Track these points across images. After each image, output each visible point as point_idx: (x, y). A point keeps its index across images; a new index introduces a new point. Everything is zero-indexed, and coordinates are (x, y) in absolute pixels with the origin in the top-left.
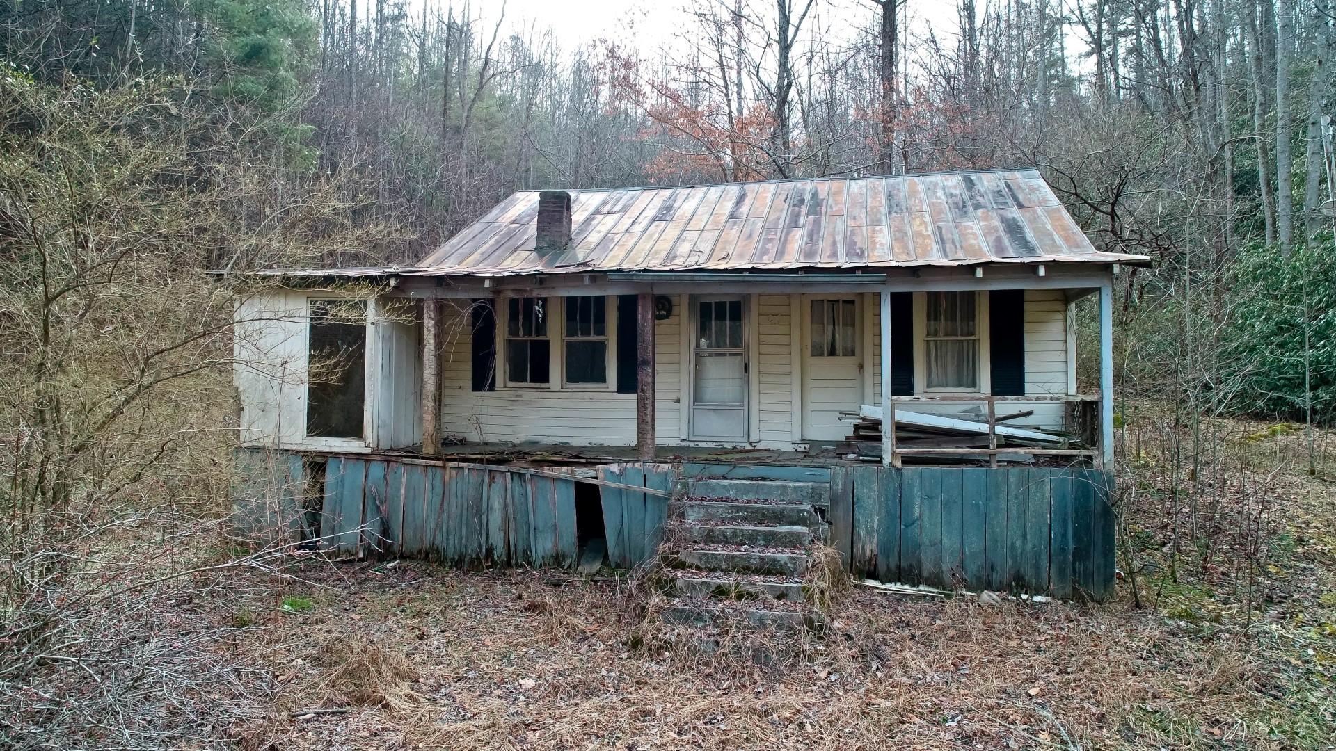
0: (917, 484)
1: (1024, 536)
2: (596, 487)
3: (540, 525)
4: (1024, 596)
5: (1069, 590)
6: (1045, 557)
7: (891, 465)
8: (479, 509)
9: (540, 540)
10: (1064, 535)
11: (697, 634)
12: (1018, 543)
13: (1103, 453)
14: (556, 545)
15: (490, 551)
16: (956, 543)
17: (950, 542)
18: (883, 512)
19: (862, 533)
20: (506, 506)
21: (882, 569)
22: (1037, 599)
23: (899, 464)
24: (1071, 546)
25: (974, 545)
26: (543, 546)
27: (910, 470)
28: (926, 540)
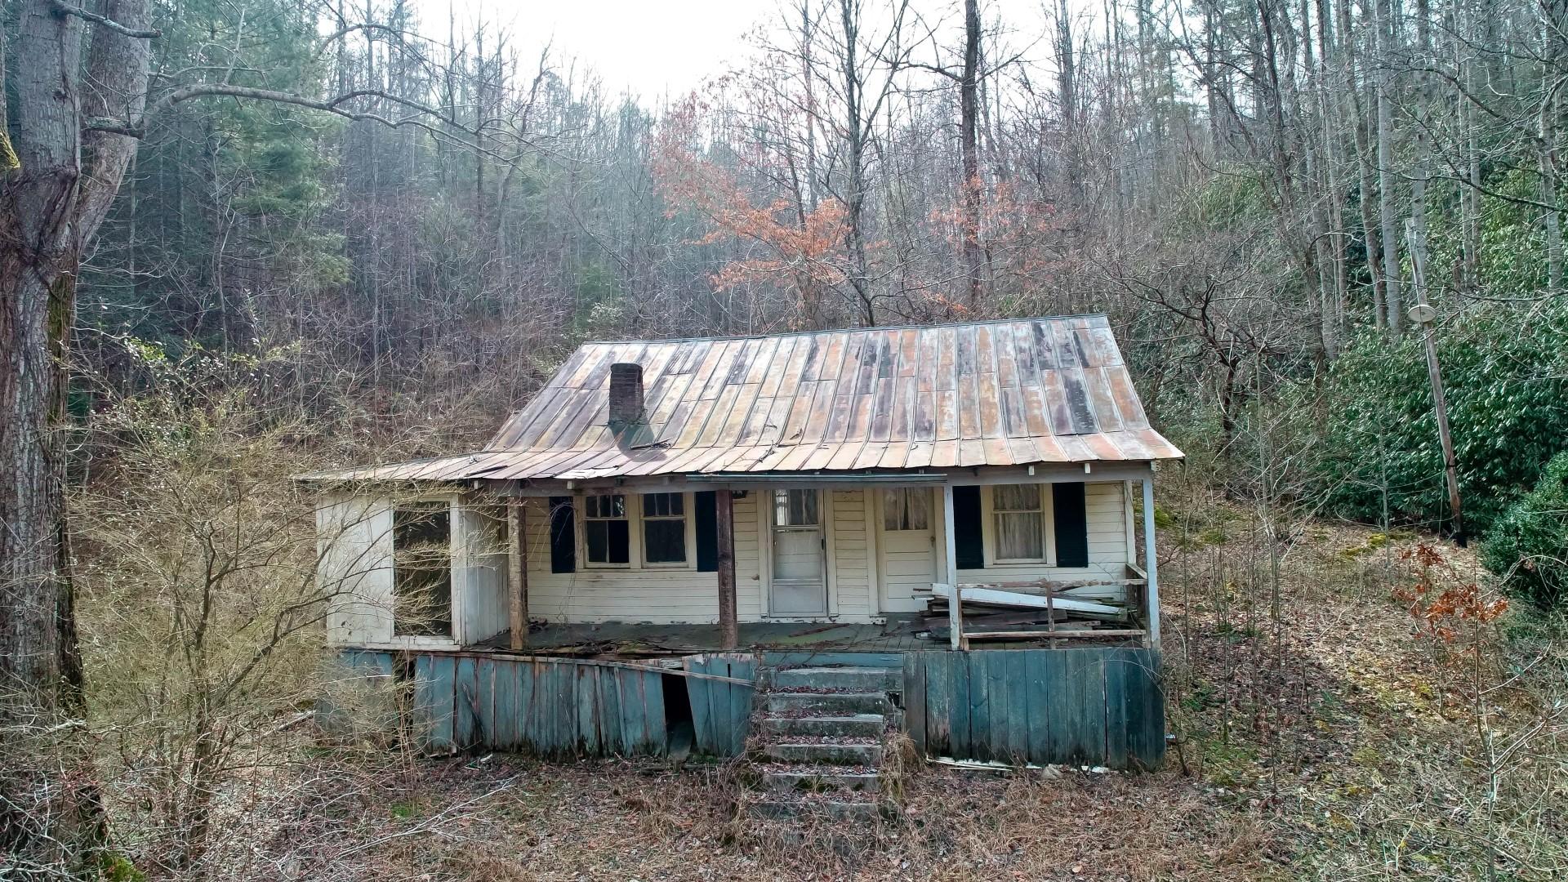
0: (984, 666)
1: (1083, 711)
2: (683, 678)
3: (630, 716)
4: (1085, 768)
5: (1124, 761)
6: (1102, 731)
7: (960, 649)
8: (569, 703)
9: (630, 731)
10: (1118, 711)
11: (784, 828)
12: (1078, 719)
13: (1149, 633)
14: (646, 734)
15: (582, 742)
16: (1021, 720)
17: (1015, 719)
18: (954, 693)
19: (935, 714)
20: (596, 700)
21: (955, 747)
22: (1097, 770)
23: (967, 647)
24: (1124, 719)
25: (1038, 721)
26: (633, 736)
27: (976, 653)
28: (993, 719)
